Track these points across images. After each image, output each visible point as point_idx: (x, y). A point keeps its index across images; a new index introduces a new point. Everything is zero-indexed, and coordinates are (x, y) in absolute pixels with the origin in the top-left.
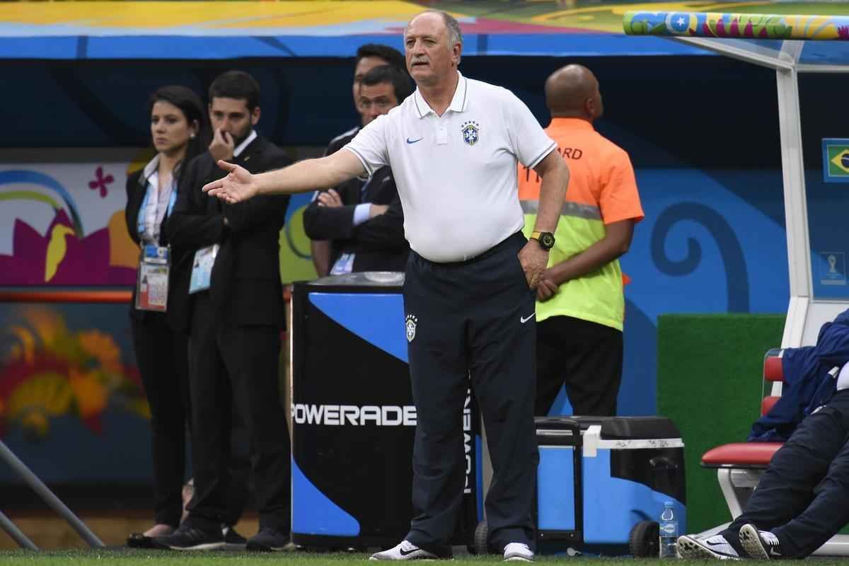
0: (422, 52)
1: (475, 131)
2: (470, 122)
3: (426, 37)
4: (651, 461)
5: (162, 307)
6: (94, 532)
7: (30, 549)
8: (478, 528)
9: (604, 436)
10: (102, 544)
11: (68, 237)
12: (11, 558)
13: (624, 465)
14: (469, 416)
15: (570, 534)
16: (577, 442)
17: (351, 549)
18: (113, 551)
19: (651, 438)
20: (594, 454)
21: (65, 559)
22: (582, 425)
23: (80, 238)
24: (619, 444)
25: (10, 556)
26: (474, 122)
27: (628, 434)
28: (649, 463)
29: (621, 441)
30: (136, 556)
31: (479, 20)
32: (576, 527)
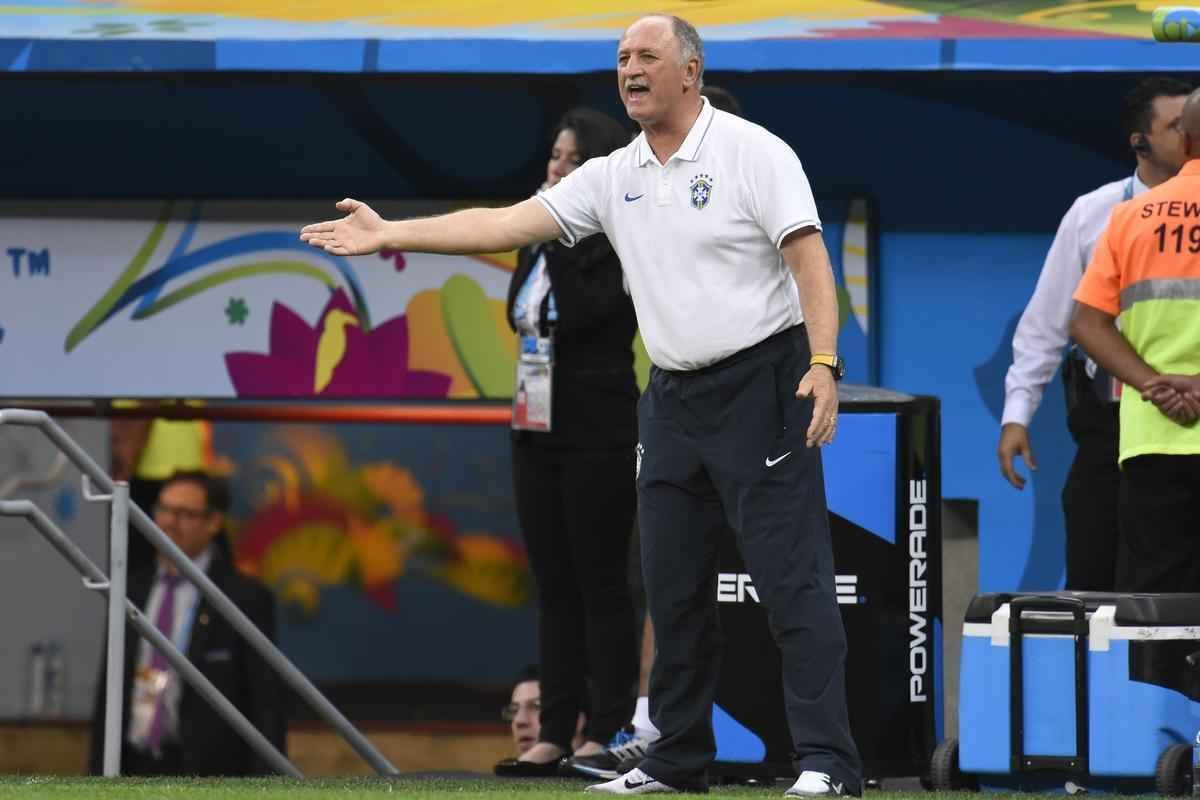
0: (640, 72)
1: (707, 189)
2: (701, 176)
3: (644, 51)
4: (1188, 658)
5: (544, 425)
6: (383, 753)
7: (291, 776)
8: (936, 752)
9: (1121, 620)
10: (395, 771)
11: (348, 328)
12: (264, 789)
13: (1148, 662)
14: (924, 590)
15: (1070, 763)
16: (1081, 629)
17: (752, 781)
18: (409, 781)
19: (1188, 625)
20: (1105, 647)
21: (342, 791)
22: (1088, 606)
23: (366, 330)
24: (1142, 633)
25: (262, 786)
26: (707, 176)
27: (1155, 617)
28: (1185, 660)
29: (1146, 629)
30: (441, 789)
31: (941, 18)
32: (1078, 754)
